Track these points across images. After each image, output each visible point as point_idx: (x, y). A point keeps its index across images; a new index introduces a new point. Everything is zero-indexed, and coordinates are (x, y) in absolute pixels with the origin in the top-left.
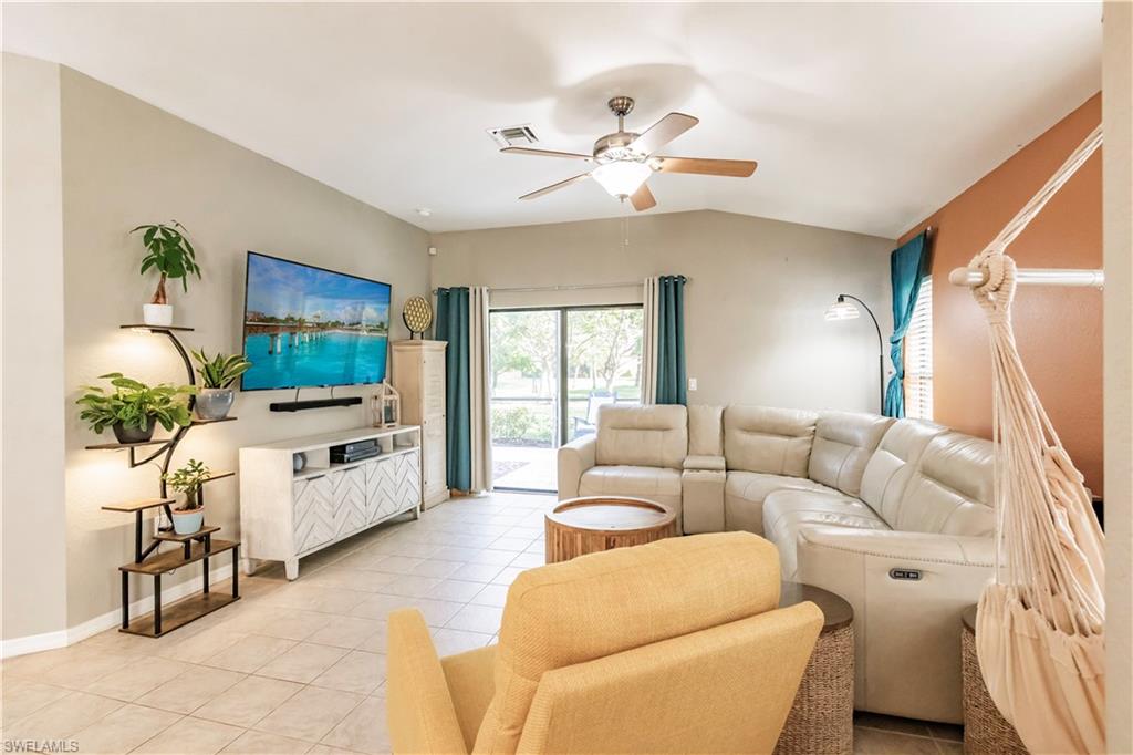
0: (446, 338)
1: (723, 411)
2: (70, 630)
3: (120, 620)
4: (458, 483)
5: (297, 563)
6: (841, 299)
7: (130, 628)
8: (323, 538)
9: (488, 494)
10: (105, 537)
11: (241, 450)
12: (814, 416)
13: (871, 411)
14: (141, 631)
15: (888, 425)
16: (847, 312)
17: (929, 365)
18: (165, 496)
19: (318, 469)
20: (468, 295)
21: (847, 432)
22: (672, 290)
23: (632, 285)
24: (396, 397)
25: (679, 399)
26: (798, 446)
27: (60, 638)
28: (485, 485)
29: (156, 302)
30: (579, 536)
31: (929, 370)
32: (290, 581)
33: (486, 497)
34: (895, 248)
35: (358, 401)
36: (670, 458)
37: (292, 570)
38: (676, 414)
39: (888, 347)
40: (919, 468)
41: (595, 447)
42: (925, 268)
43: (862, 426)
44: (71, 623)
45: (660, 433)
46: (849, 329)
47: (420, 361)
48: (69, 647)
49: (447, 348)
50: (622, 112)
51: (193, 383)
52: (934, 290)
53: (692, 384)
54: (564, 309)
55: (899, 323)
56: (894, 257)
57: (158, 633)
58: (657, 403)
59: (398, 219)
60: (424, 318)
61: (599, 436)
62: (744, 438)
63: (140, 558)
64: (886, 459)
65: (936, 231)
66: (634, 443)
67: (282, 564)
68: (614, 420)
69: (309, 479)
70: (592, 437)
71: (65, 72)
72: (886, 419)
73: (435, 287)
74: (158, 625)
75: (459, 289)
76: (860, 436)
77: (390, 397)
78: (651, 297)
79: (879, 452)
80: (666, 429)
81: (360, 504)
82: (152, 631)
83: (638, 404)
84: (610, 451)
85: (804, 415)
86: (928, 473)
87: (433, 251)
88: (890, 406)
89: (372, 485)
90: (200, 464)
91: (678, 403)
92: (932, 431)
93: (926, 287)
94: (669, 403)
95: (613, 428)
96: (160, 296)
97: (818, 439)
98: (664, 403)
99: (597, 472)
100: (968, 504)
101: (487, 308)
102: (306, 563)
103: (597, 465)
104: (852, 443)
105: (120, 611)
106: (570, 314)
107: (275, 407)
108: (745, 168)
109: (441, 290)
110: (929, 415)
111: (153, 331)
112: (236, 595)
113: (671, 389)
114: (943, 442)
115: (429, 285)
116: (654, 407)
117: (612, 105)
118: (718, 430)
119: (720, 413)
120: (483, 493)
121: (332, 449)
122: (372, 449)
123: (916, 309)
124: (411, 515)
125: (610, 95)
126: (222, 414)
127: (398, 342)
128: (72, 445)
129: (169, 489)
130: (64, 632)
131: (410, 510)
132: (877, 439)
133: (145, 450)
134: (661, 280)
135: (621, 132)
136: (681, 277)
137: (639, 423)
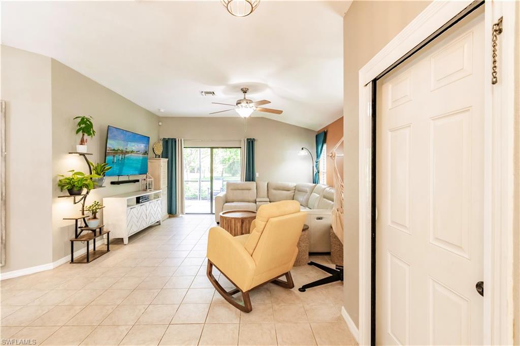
0: (167, 158)
1: (268, 184)
2: (54, 263)
3: (70, 259)
4: (172, 212)
5: (128, 239)
6: (302, 149)
7: (74, 262)
8: (136, 230)
9: (183, 216)
10: (63, 230)
11: (104, 199)
12: (295, 184)
13: (310, 182)
14: (80, 261)
15: (316, 185)
16: (304, 153)
17: (325, 169)
18: (83, 214)
19: (132, 205)
20: (176, 141)
21: (304, 189)
22: (251, 143)
23: (237, 141)
24: (152, 179)
25: (253, 180)
26: (290, 193)
27: (50, 266)
28: (182, 213)
29: (81, 144)
30: (233, 220)
31: (325, 171)
32: (125, 245)
33: (181, 217)
34: (317, 134)
35: (138, 181)
36: (251, 199)
37: (126, 241)
38: (253, 185)
39: (315, 163)
40: (322, 197)
41: (226, 196)
42: (324, 141)
43: (308, 187)
44: (54, 260)
45: (247, 191)
46: (304, 158)
47: (160, 165)
48: (54, 269)
49: (168, 161)
50: (245, 92)
51: (91, 173)
52: (327, 148)
53: (257, 175)
54: (212, 148)
55: (318, 157)
56: (317, 136)
57: (88, 261)
58: (246, 181)
59: (148, 111)
60: (159, 150)
61: (227, 192)
62: (275, 192)
63: (77, 236)
64: (315, 195)
65: (327, 131)
66: (239, 194)
67: (122, 239)
68: (231, 187)
69: (131, 208)
70: (225, 193)
71: (53, 60)
72: (315, 184)
73: (162, 137)
74: (87, 259)
75: (172, 139)
76: (308, 189)
77: (150, 179)
78: (244, 145)
79: (313, 194)
80: (249, 190)
81: (145, 218)
82: (86, 260)
83: (240, 182)
84: (231, 197)
85: (292, 184)
86: (325, 197)
87: (160, 124)
88: (315, 181)
89: (148, 211)
90: (98, 203)
91: (253, 181)
92: (325, 187)
93: (325, 146)
94: (250, 181)
95: (232, 190)
96: (82, 142)
97: (296, 191)
98: (248, 181)
99: (227, 204)
100: (333, 203)
101: (183, 147)
102: (131, 238)
103: (226, 202)
104: (306, 192)
105: (70, 255)
106: (214, 150)
107: (113, 183)
108: (280, 112)
109: (164, 139)
110: (325, 183)
111: (80, 155)
112: (108, 250)
113: (250, 176)
114: (328, 189)
115: (159, 137)
117: (242, 90)
118: (266, 189)
119: (266, 185)
120: (181, 215)
121: (137, 198)
122: (147, 199)
123: (322, 152)
124: (158, 223)
125: (243, 87)
126: (100, 185)
127: (150, 159)
128: (54, 196)
129: (85, 212)
130: (52, 264)
131: (158, 222)
132: (312, 190)
133: (78, 198)
134: (248, 139)
135: (245, 98)
136: (254, 139)
137: (240, 188)
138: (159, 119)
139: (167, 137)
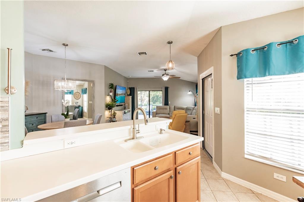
0: (131, 96)
1: (174, 107)
6: (190, 91)
12: (186, 107)
13: (193, 106)
15: (195, 107)
16: (190, 93)
18: (111, 116)
20: (135, 88)
21: (190, 108)
22: (167, 89)
23: (161, 88)
29: (111, 92)
34: (196, 84)
36: (167, 113)
38: (168, 107)
41: (156, 112)
43: (192, 108)
47: (129, 99)
50: (165, 71)
51: (112, 102)
53: (169, 103)
60: (129, 92)
66: (162, 111)
70: (156, 110)
71: (105, 66)
73: (129, 87)
75: (133, 88)
76: (192, 109)
78: (164, 90)
80: (166, 109)
83: (162, 105)
84: (158, 112)
85: (185, 107)
87: (128, 81)
90: (115, 112)
91: (168, 105)
94: (166, 105)
95: (159, 109)
97: (187, 110)
99: (157, 115)
101: (138, 90)
104: (191, 110)
106: (150, 92)
111: (110, 96)
113: (166, 103)
115: (127, 87)
116: (164, 106)
118: (173, 109)
126: (114, 106)
127: (126, 96)
128: (105, 110)
132: (194, 109)
133: (110, 110)
134: (165, 87)
135: (165, 73)
136: (168, 87)
137: (162, 108)
138: (127, 79)
139: (131, 87)
